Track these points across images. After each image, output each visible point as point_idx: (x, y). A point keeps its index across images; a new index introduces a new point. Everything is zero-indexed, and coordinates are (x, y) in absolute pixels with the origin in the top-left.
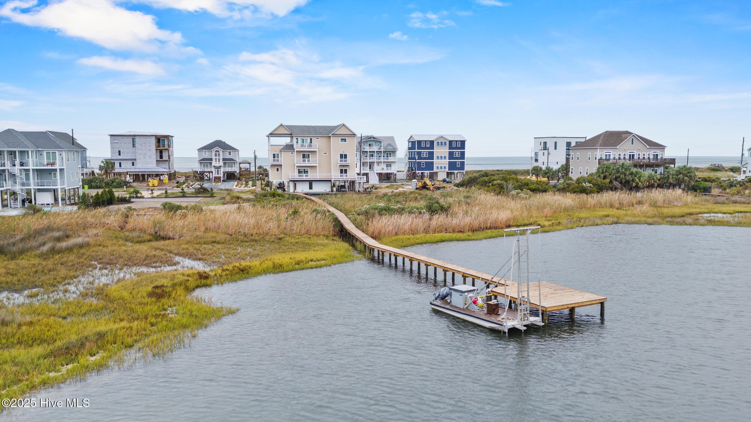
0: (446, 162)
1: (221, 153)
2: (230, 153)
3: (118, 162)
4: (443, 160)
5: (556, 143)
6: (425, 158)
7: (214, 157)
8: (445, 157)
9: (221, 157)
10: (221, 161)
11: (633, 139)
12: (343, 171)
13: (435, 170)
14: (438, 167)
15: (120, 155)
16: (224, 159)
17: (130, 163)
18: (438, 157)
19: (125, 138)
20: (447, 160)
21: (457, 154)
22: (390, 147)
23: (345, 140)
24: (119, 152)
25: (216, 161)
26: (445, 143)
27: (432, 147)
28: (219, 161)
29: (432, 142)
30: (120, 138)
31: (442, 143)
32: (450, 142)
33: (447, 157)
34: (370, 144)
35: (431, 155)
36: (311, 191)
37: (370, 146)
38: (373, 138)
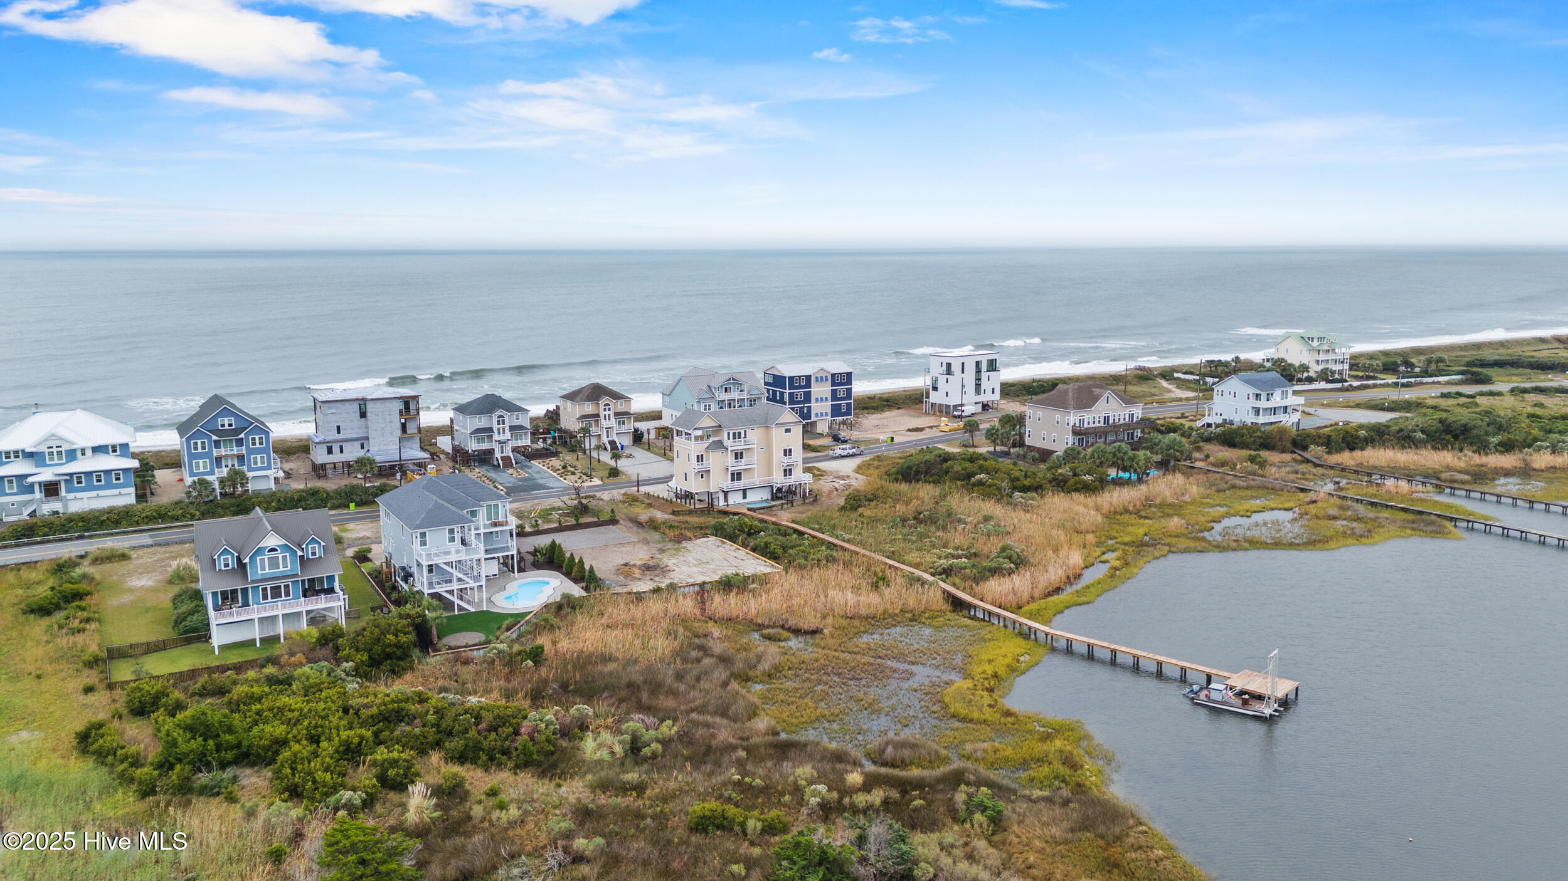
0: (827, 406)
1: (506, 419)
2: (517, 415)
3: (338, 445)
4: (824, 404)
5: (963, 364)
6: (798, 402)
7: (495, 427)
8: (826, 398)
9: (507, 425)
10: (507, 431)
12: (788, 472)
13: (813, 419)
14: (817, 415)
15: (339, 432)
16: (510, 428)
17: (357, 444)
18: (817, 399)
19: (347, 403)
20: (830, 403)
21: (842, 393)
22: (756, 392)
23: (788, 431)
24: (338, 428)
25: (499, 433)
26: (826, 377)
27: (808, 385)
28: (504, 433)
29: (808, 378)
30: (339, 405)
31: (821, 377)
32: (833, 375)
33: (830, 398)
34: (726, 389)
35: (807, 397)
36: (745, 501)
37: (726, 391)
38: (733, 379)
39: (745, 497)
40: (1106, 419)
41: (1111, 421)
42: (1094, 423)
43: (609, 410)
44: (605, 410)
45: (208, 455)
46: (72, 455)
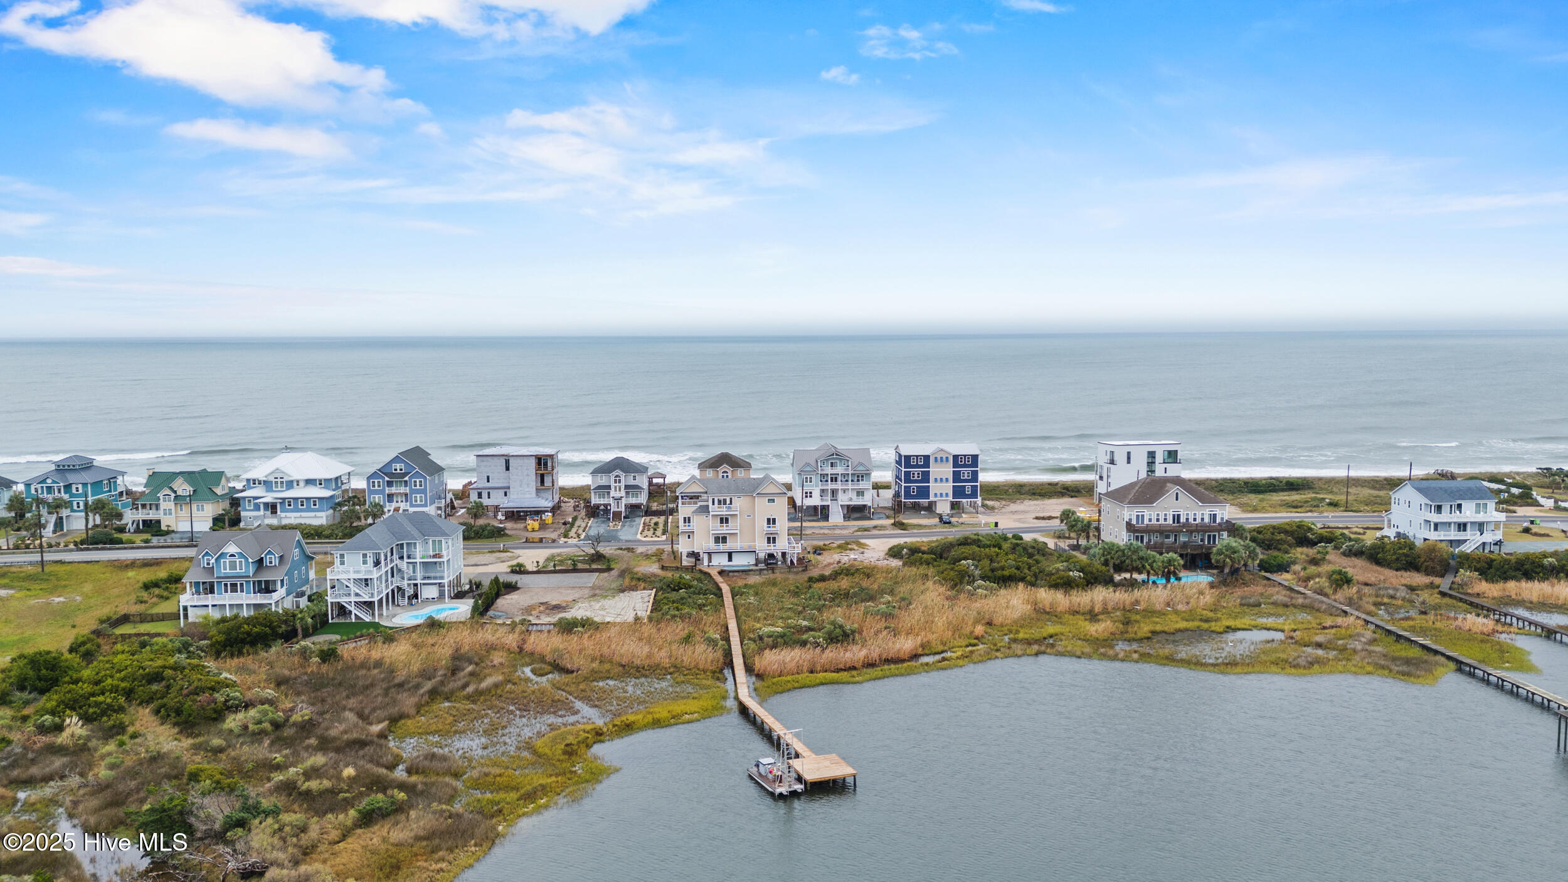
0: (948, 487)
1: (623, 479)
2: (634, 477)
3: (487, 491)
4: (944, 484)
5: (1129, 453)
6: (916, 481)
7: (613, 485)
8: (947, 480)
9: (623, 485)
10: (622, 489)
11: (1177, 494)
12: (771, 540)
13: (932, 499)
14: (936, 495)
15: (488, 481)
16: (627, 487)
17: (502, 492)
18: (936, 480)
19: (496, 458)
20: (951, 484)
21: (966, 475)
22: (861, 468)
23: (773, 501)
24: (488, 478)
25: (616, 490)
26: (947, 458)
27: (927, 465)
28: (620, 490)
29: (927, 458)
30: (489, 458)
31: (941, 458)
32: (955, 457)
33: (951, 479)
34: (832, 463)
35: (926, 477)
36: (730, 563)
37: (832, 466)
38: (837, 455)
39: (730, 559)
40: (1176, 518)
41: (1183, 520)
42: (1158, 520)
43: (727, 476)
45: (382, 492)
46: (290, 485)
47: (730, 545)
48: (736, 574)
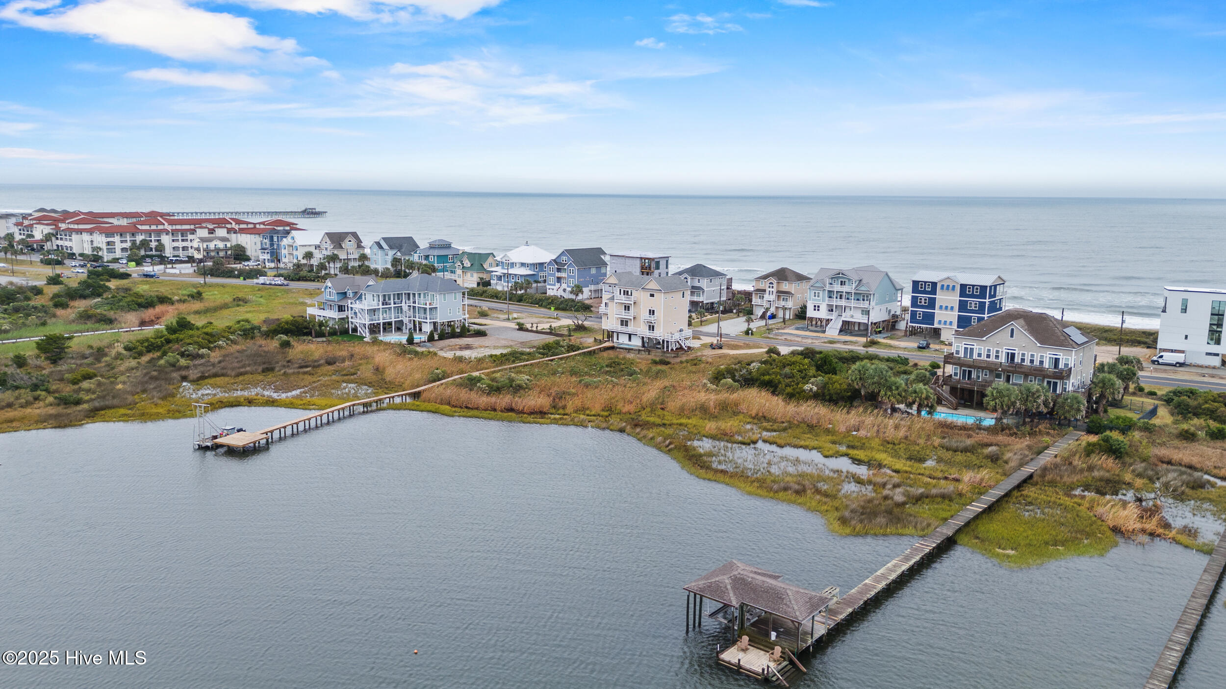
0: (953, 316)
1: (689, 280)
4: (949, 313)
6: (922, 307)
8: (952, 308)
11: (1012, 330)
12: (651, 327)
13: (936, 326)
14: (940, 322)
16: (692, 287)
18: (941, 307)
20: (956, 313)
21: (973, 305)
22: (864, 288)
23: (652, 295)
26: (954, 287)
27: (934, 292)
29: (934, 285)
31: (948, 286)
32: (963, 287)
33: (957, 309)
34: (842, 282)
35: (932, 304)
36: (630, 343)
37: (841, 284)
38: (842, 274)
39: (630, 339)
40: (1011, 357)
41: (1017, 360)
42: (988, 356)
43: (773, 287)
44: (769, 287)
45: (554, 275)
46: (512, 265)
47: (630, 329)
48: (621, 350)
